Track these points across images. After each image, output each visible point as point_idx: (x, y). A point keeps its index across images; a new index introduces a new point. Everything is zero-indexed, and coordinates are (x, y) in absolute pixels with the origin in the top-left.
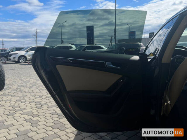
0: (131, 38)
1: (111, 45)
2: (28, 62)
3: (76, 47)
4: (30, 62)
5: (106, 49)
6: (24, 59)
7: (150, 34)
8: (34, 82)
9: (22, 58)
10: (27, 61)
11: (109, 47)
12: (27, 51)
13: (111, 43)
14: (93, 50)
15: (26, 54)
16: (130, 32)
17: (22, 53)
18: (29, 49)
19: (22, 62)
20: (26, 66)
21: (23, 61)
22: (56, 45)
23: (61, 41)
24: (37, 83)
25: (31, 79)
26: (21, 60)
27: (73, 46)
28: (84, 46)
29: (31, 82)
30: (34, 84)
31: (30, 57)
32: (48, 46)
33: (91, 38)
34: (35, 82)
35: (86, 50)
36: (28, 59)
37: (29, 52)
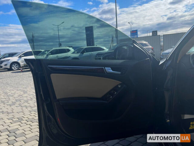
0: (133, 37)
1: (112, 46)
2: (21, 69)
3: (74, 50)
4: (23, 69)
5: (108, 50)
6: (17, 65)
7: (153, 32)
8: (19, 96)
9: (15, 65)
10: (20, 67)
11: (110, 48)
12: (20, 57)
13: (112, 45)
14: (92, 53)
15: (18, 60)
16: (132, 31)
17: (14, 59)
18: (22, 54)
19: (14, 69)
20: (19, 73)
21: (16, 68)
22: (52, 49)
23: (59, 44)
24: (23, 97)
25: (18, 90)
26: (13, 67)
27: (71, 49)
28: (83, 48)
29: (16, 95)
30: (19, 98)
31: (23, 64)
32: (44, 50)
33: (91, 40)
34: (21, 96)
35: (85, 52)
36: (21, 66)
37: (22, 58)
